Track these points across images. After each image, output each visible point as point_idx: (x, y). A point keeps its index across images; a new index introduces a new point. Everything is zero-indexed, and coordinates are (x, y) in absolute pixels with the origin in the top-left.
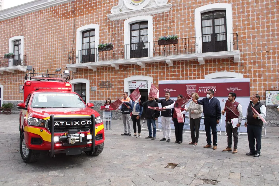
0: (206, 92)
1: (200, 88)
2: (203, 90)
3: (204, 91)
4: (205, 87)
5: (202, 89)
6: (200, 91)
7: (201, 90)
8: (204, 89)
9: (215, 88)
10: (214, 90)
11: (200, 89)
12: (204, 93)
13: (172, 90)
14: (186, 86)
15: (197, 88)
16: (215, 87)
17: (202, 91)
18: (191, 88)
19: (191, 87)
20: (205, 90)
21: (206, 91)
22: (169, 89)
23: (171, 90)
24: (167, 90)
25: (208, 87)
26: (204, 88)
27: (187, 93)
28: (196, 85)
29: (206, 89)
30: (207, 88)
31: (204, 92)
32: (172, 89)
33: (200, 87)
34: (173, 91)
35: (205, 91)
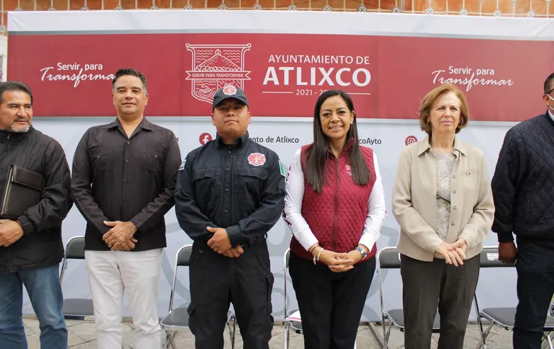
0: (309, 87)
1: (272, 64)
2: (293, 75)
3: (299, 82)
4: (307, 59)
5: (286, 70)
6: (276, 82)
7: (280, 75)
8: (299, 70)
9: (363, 66)
10: (362, 77)
11: (271, 69)
12: (300, 93)
13: (95, 72)
14: (188, 46)
15: (256, 64)
16: (366, 60)
17: (286, 82)
18: (219, 63)
19: (218, 54)
20: (306, 77)
21: (313, 83)
22: (76, 67)
23: (88, 72)
24: (63, 73)
25: (326, 59)
26: (298, 65)
27: (194, 93)
28: (249, 46)
29: (313, 70)
30: (317, 66)
31: (301, 87)
32: (93, 67)
33: (272, 59)
34: (100, 77)
35: (303, 80)
